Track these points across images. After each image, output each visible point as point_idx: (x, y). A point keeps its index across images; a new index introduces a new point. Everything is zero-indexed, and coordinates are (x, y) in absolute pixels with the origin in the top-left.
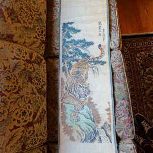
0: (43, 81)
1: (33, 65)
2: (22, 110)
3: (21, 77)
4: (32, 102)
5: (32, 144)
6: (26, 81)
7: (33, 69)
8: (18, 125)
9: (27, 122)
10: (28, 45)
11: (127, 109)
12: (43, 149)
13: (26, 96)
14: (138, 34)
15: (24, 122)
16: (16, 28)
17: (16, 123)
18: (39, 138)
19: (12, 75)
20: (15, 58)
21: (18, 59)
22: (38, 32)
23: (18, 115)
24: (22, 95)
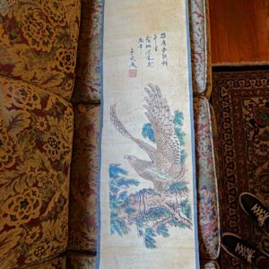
0: (64, 147)
1: (46, 120)
2: (20, 198)
3: (23, 141)
4: (40, 185)
5: (36, 256)
6: (30, 147)
7: (46, 126)
8: (11, 224)
9: (30, 219)
10: (41, 82)
11: (209, 205)
12: (59, 262)
13: (29, 174)
14: (251, 63)
15: (23, 218)
16: (18, 53)
17: (8, 221)
18: (50, 245)
19: (5, 138)
20: (14, 107)
21: (17, 109)
22: (60, 59)
23: (13, 207)
24: (21, 172)
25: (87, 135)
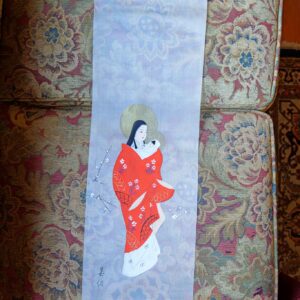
25: (26, 178)
